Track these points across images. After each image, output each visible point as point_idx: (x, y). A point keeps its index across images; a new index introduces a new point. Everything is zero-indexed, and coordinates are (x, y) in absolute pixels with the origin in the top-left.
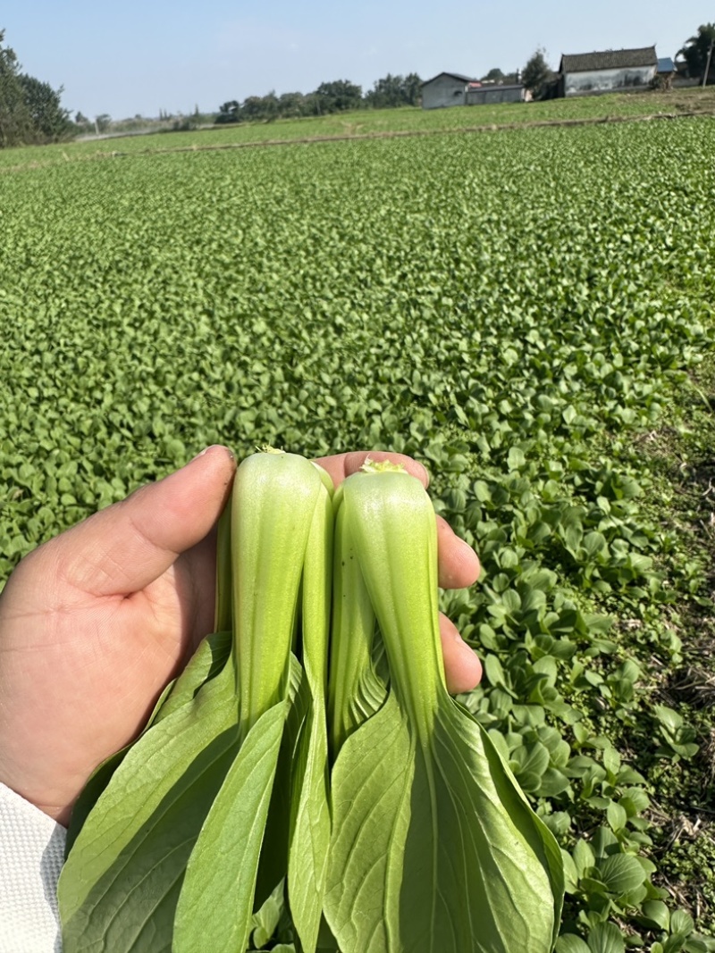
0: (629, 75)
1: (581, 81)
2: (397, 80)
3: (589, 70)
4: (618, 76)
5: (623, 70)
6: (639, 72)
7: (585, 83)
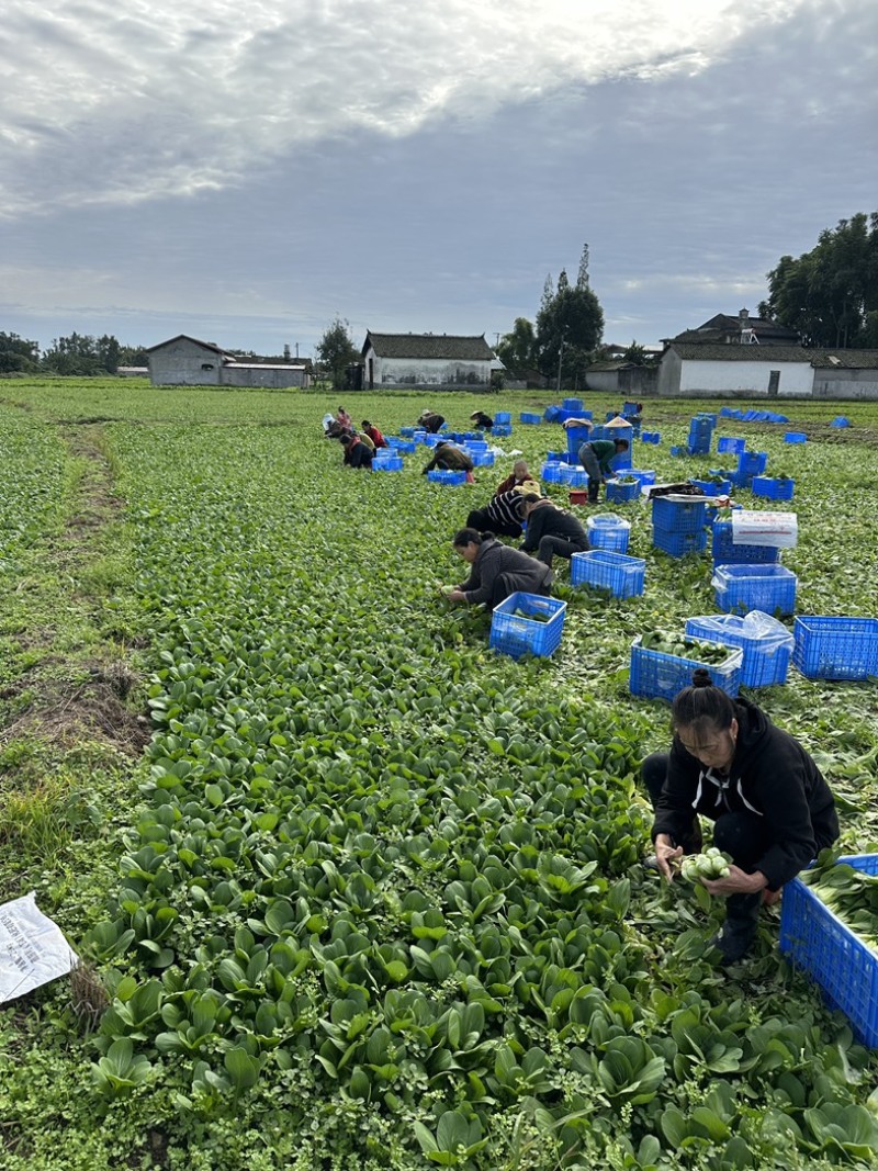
0: (462, 370)
1: (401, 370)
2: (86, 342)
3: (410, 357)
4: (448, 368)
5: (454, 362)
6: (473, 366)
7: (406, 375)
